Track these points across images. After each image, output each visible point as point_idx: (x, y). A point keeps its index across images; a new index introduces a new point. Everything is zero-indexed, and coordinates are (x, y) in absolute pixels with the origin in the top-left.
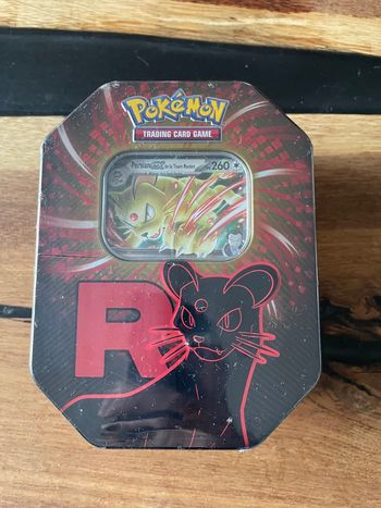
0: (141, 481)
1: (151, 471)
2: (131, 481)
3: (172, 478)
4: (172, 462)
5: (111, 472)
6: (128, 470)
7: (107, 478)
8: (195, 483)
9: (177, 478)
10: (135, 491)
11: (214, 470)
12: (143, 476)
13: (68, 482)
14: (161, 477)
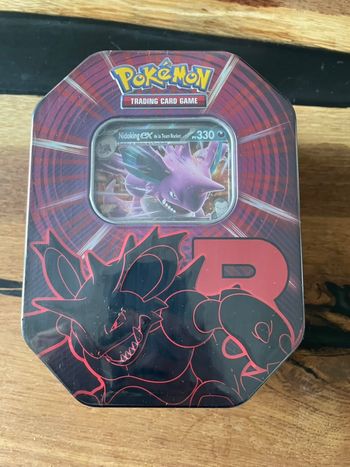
0: (91, 451)
1: (102, 441)
2: (81, 449)
3: (121, 449)
4: (122, 434)
5: (63, 439)
6: (79, 438)
7: (59, 445)
8: (142, 455)
9: (126, 449)
10: (85, 460)
11: (162, 443)
12: (93, 445)
13: (22, 447)
14: (110, 448)
